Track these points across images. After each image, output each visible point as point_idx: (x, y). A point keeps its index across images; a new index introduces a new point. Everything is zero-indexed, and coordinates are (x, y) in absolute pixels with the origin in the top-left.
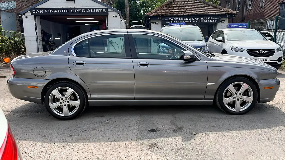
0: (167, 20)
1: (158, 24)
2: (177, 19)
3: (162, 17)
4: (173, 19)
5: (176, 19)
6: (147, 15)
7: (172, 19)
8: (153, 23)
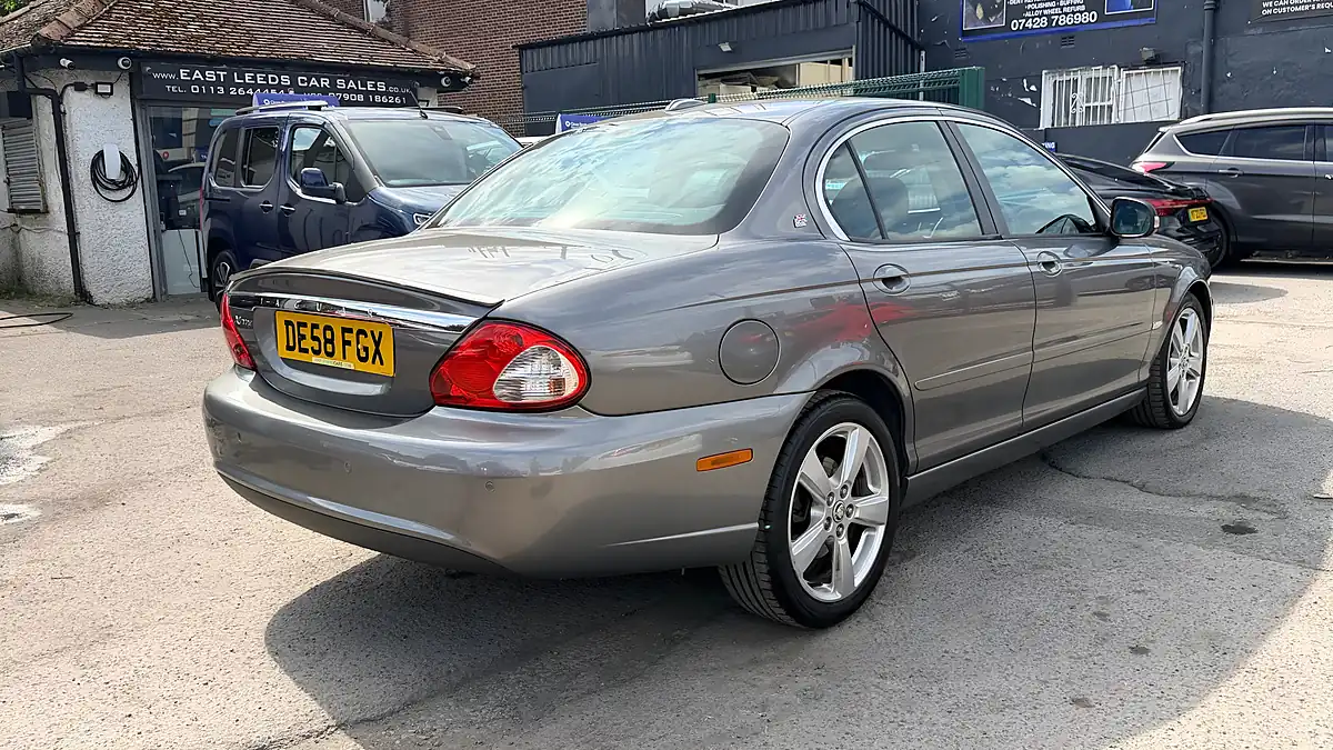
0: (172, 76)
1: (111, 94)
2: (222, 73)
3: (137, 56)
4: (204, 77)
5: (218, 76)
6: (47, 39)
7: (197, 75)
8: (80, 87)
